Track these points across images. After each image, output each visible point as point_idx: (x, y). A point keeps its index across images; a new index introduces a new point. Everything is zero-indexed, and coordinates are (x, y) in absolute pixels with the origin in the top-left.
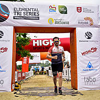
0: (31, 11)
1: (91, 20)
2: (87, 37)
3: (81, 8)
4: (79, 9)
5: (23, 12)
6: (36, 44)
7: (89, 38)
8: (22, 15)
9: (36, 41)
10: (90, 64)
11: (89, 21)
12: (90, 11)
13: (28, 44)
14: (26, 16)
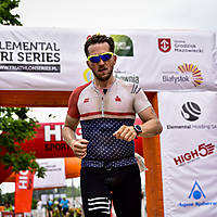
0: (39, 51)
1: (197, 72)
2: (188, 116)
3: (169, 40)
4: (164, 45)
5: (16, 52)
6: (53, 137)
7: (192, 118)
8: (15, 61)
9: (53, 128)
10: (197, 188)
11: (190, 75)
12: (192, 49)
13: (31, 135)
14: (24, 62)
